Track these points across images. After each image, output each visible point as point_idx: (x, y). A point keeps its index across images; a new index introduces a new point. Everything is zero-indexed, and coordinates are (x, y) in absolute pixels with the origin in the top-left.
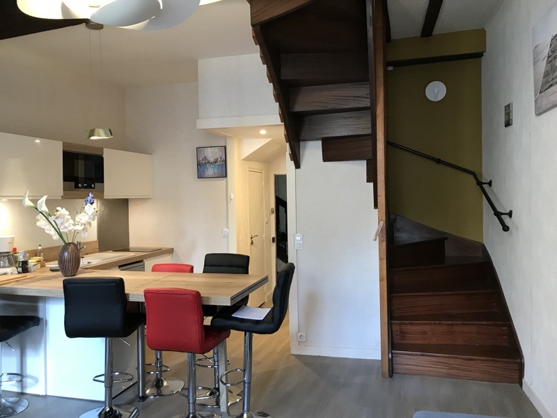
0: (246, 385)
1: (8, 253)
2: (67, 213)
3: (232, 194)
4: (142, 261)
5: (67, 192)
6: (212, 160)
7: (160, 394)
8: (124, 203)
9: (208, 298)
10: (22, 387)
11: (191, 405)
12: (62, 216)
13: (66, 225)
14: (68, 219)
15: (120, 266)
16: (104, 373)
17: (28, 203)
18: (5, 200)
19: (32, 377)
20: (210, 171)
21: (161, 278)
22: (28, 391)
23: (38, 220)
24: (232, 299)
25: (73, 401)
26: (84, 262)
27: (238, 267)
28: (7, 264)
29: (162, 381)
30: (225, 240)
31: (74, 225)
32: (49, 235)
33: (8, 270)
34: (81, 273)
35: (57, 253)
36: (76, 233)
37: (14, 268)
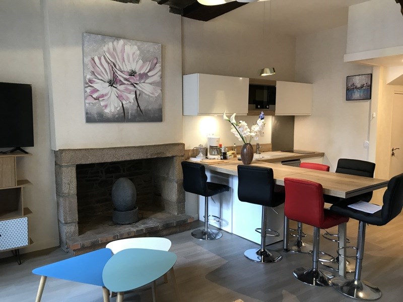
0: (358, 260)
1: (217, 147)
2: (246, 124)
3: (375, 113)
4: (299, 160)
5: (251, 111)
6: (359, 86)
7: (299, 251)
8: (292, 118)
9: (329, 190)
10: (220, 225)
11: (315, 263)
12: (243, 126)
13: (245, 132)
14: (246, 129)
15: (282, 162)
16: (261, 228)
17: (225, 118)
18: (216, 115)
19: (225, 221)
20: (357, 95)
21: (303, 172)
22: (223, 228)
23: (232, 128)
24: (347, 194)
25: (245, 240)
26: (256, 156)
27: (364, 171)
28: (216, 153)
29: (301, 243)
30: (366, 149)
31: (250, 132)
32: (237, 138)
33: (216, 157)
34: (254, 163)
35: (240, 150)
36: (251, 137)
37: (219, 156)
